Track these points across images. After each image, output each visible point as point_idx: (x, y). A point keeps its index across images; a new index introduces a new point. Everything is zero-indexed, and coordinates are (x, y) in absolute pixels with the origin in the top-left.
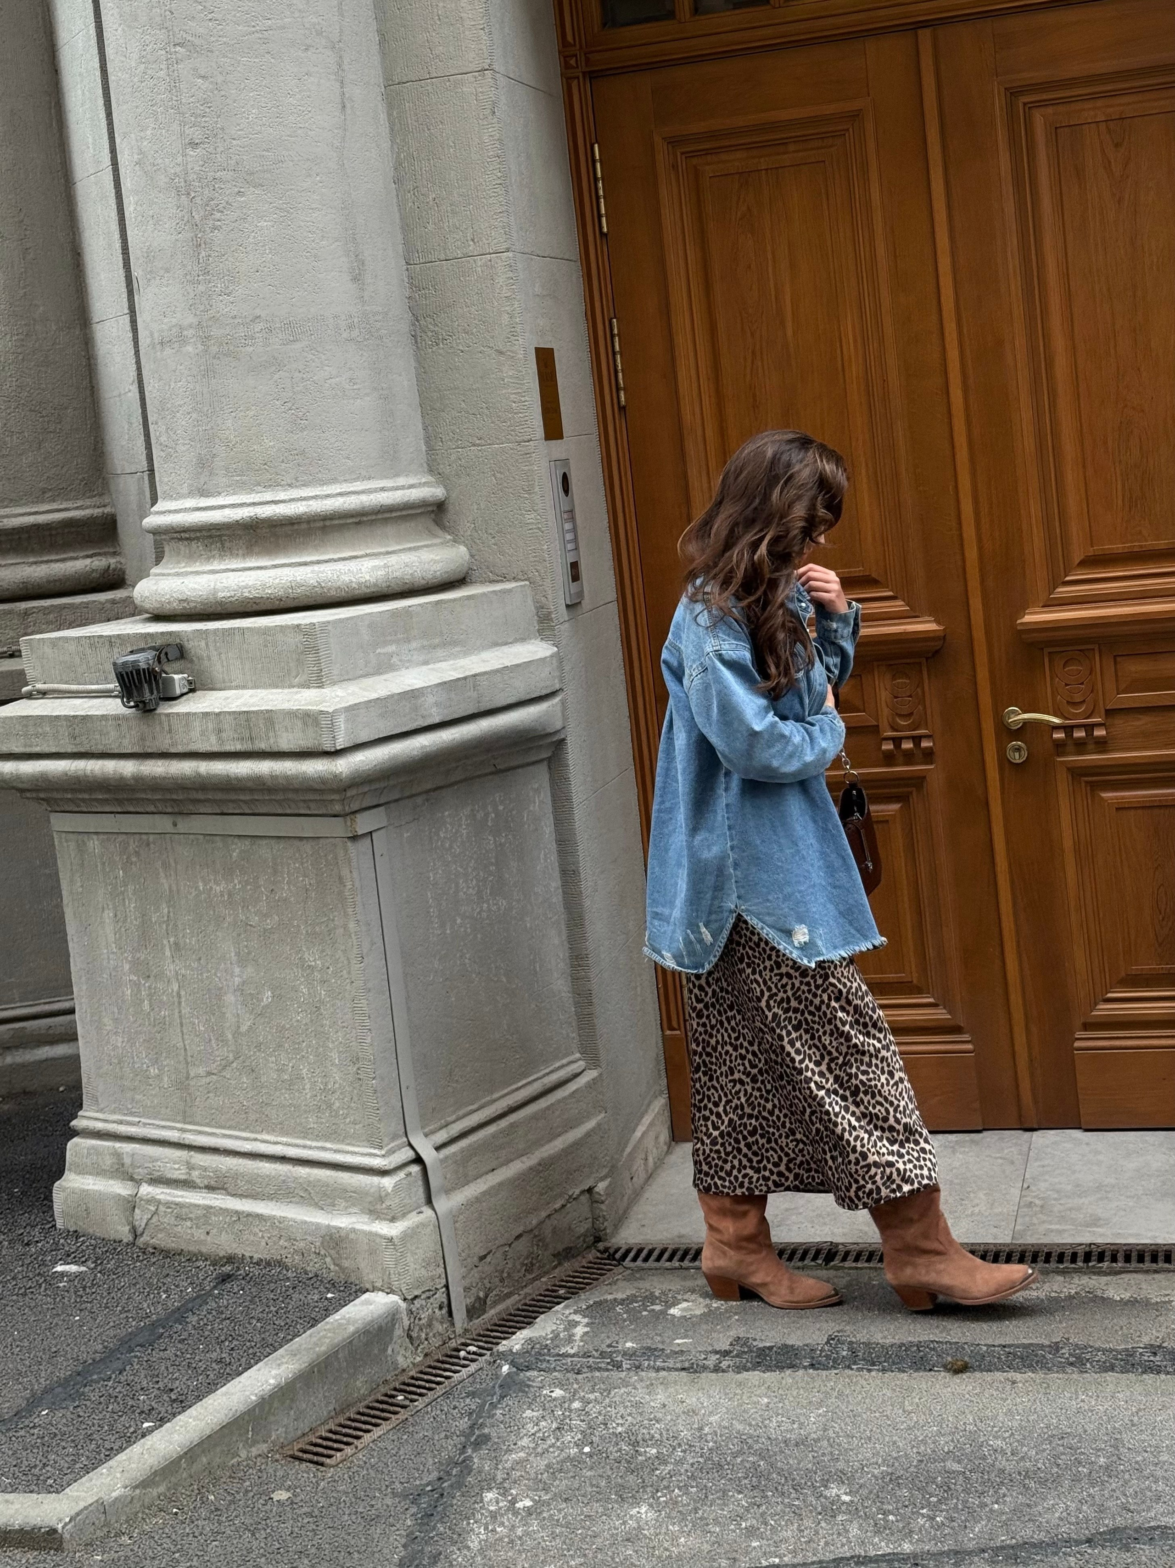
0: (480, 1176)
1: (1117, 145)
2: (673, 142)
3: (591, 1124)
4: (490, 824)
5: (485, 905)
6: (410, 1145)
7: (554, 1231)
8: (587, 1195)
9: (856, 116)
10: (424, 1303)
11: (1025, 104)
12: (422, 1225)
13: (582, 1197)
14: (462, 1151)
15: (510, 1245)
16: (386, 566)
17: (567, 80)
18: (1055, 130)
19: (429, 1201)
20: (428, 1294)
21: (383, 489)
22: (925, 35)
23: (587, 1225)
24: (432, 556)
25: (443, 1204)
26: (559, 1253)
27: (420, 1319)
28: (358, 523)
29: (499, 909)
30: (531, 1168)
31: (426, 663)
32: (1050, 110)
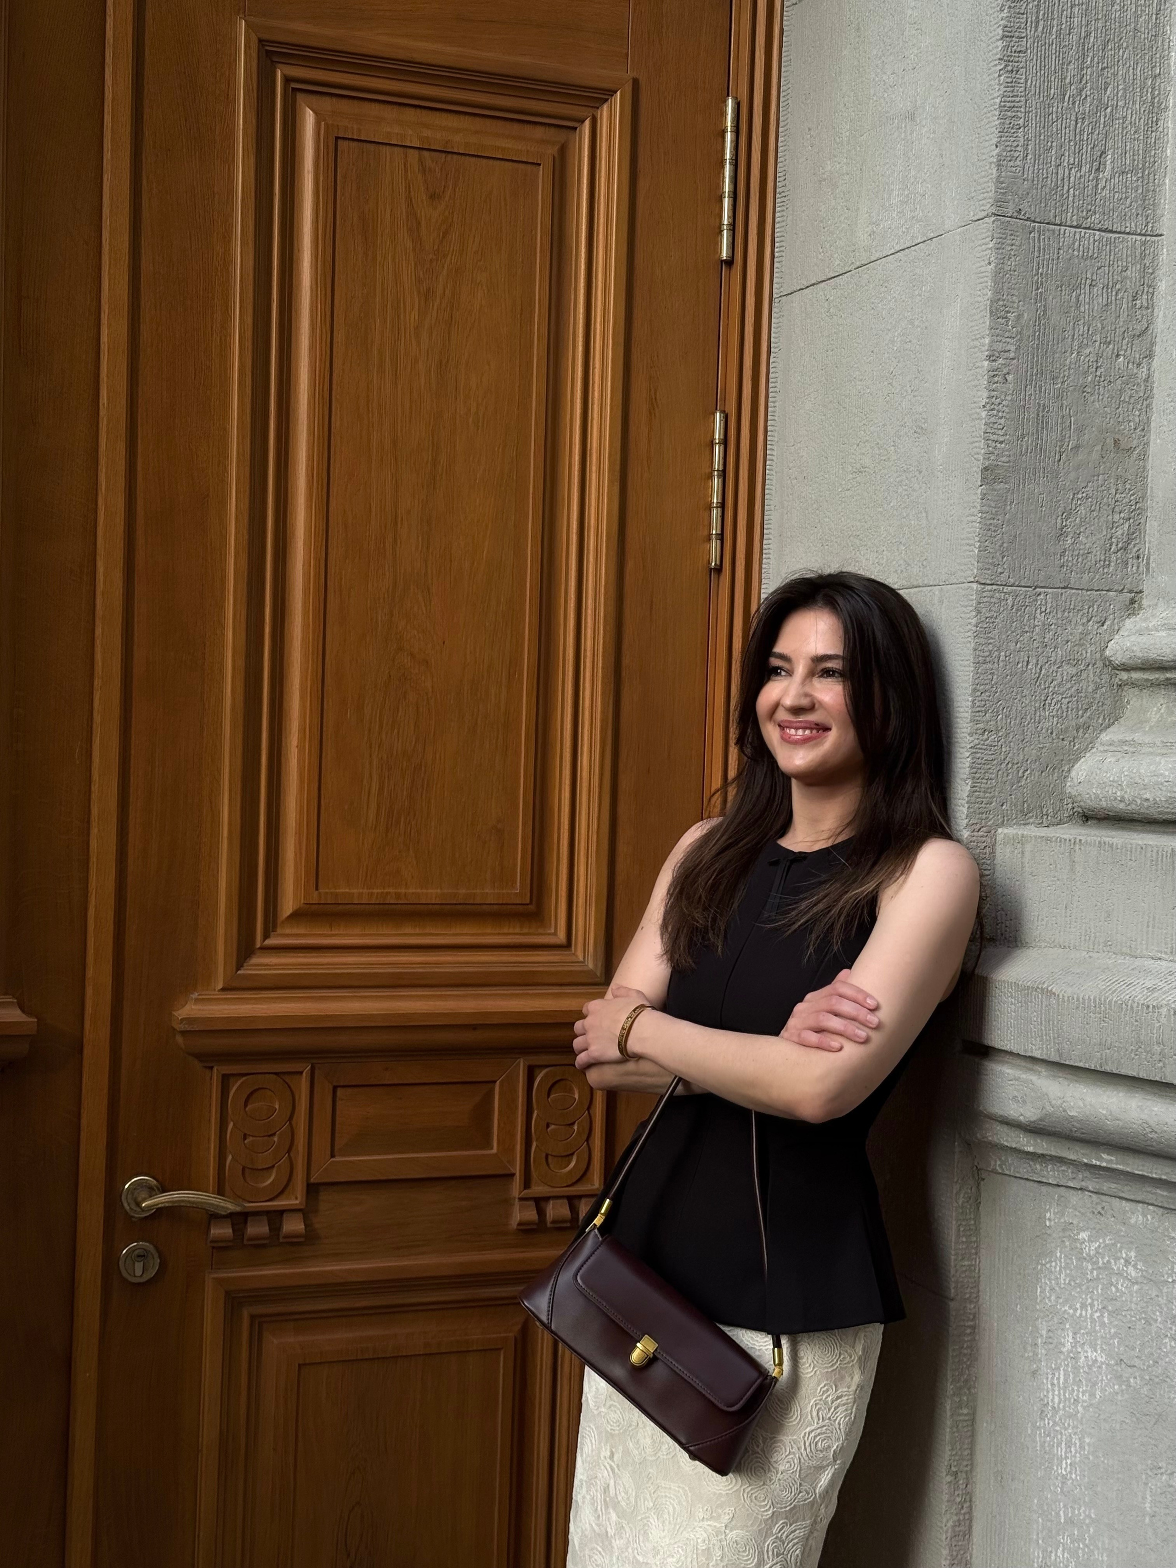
1: (434, 197)
11: (287, 80)
18: (330, 144)
32: (329, 104)
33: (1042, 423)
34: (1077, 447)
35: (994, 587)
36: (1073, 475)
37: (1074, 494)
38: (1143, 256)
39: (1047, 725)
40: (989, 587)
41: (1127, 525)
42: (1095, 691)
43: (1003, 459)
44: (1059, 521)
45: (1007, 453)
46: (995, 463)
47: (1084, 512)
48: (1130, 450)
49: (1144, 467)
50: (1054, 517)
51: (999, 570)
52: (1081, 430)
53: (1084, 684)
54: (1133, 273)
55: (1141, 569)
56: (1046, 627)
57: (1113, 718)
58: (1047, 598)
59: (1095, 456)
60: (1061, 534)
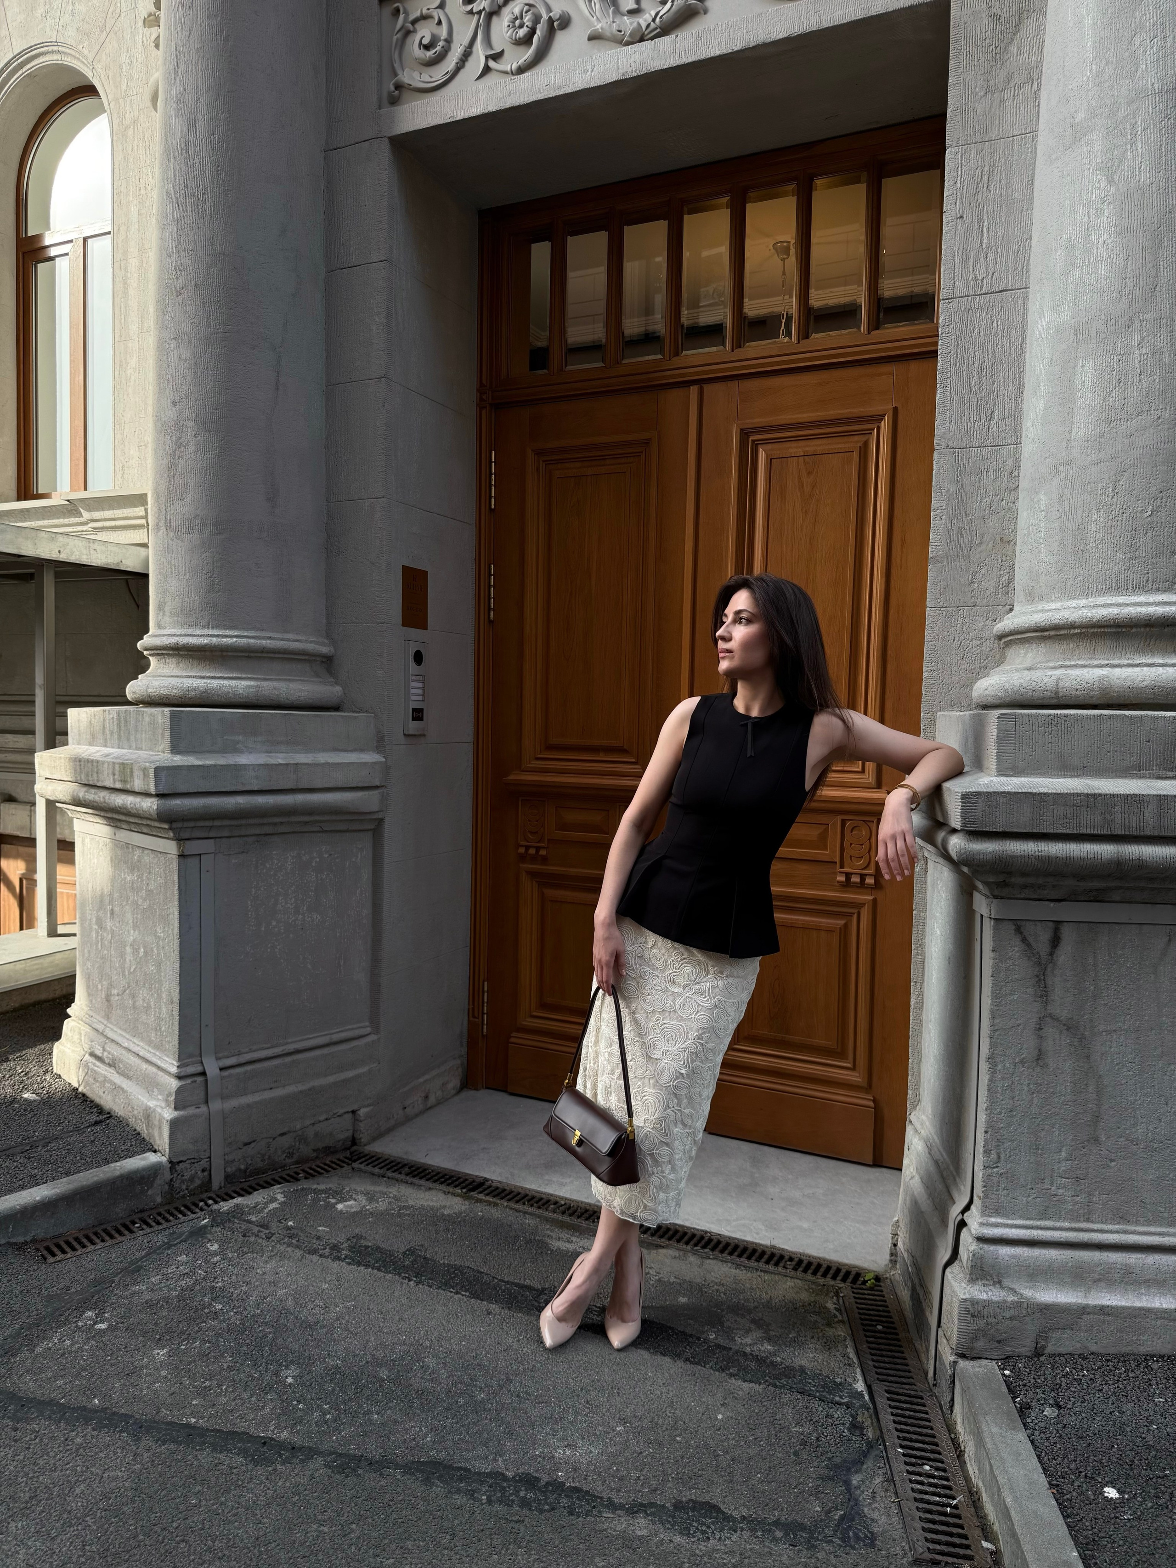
0: (257, 1092)
1: (809, 473)
2: (539, 453)
3: (361, 1070)
4: (314, 864)
5: (301, 917)
6: (202, 1063)
7: (316, 1134)
8: (350, 1115)
9: (647, 443)
10: (188, 1166)
11: (753, 441)
12: (196, 1116)
13: (346, 1116)
14: (245, 1073)
15: (274, 1139)
16: (257, 686)
17: (481, 407)
18: (770, 462)
19: (207, 1102)
20: (193, 1161)
21: (270, 638)
22: (694, 390)
23: (350, 1134)
24: (301, 687)
25: (216, 1105)
26: (318, 1149)
27: (183, 1176)
28: (248, 657)
29: (313, 921)
30: (301, 1092)
31: (267, 752)
32: (769, 446)
33: (960, 535)
34: (980, 543)
35: (936, 608)
36: (978, 556)
37: (979, 564)
38: (1015, 454)
39: (964, 667)
40: (934, 609)
42: (990, 651)
43: (940, 553)
44: (970, 577)
45: (941, 550)
47: (984, 572)
48: (1009, 542)
50: (968, 575)
51: (939, 601)
52: (982, 536)
53: (984, 648)
54: (1010, 463)
55: (1014, 595)
56: (963, 624)
57: (1000, 662)
58: (966, 611)
59: (990, 546)
60: (972, 582)
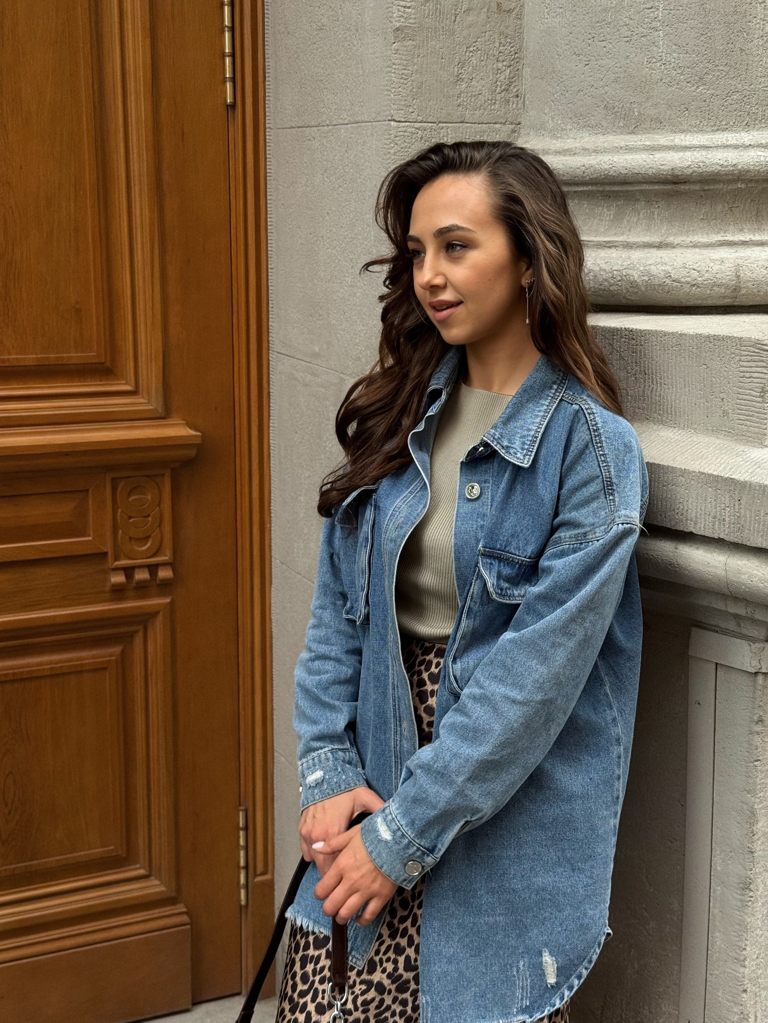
34: (469, 10)
35: (407, 124)
36: (465, 32)
37: (467, 48)
40: (403, 124)
41: (508, 71)
43: (411, 21)
44: (456, 69)
45: (413, 16)
46: (404, 24)
47: (475, 62)
48: (510, 11)
49: (521, 24)
50: (453, 66)
51: (411, 110)
55: (519, 105)
58: (448, 131)
59: (483, 16)
60: (458, 80)
